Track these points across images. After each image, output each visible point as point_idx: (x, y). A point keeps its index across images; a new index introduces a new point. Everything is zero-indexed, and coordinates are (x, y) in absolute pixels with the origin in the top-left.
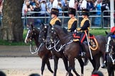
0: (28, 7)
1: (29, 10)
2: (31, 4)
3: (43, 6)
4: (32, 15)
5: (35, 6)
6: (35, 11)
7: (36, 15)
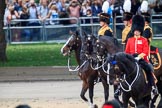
0: (12, 13)
1: (14, 17)
2: (16, 9)
3: (32, 11)
4: (18, 24)
5: (21, 12)
6: (21, 18)
7: (24, 24)
